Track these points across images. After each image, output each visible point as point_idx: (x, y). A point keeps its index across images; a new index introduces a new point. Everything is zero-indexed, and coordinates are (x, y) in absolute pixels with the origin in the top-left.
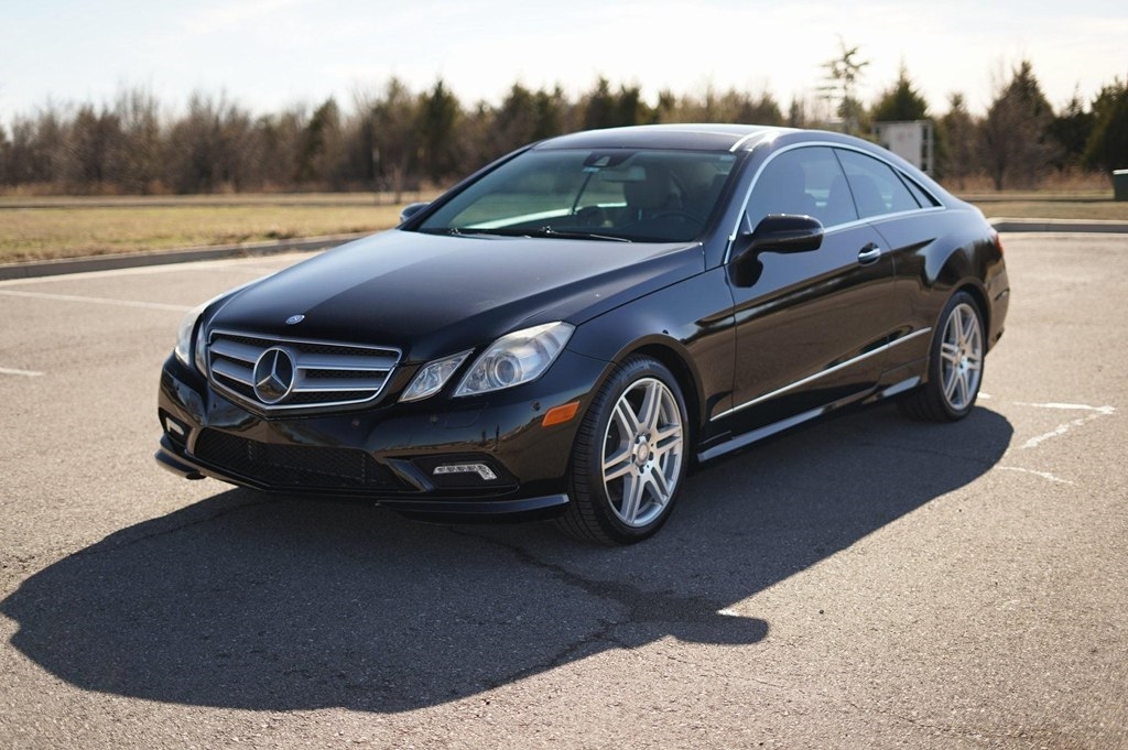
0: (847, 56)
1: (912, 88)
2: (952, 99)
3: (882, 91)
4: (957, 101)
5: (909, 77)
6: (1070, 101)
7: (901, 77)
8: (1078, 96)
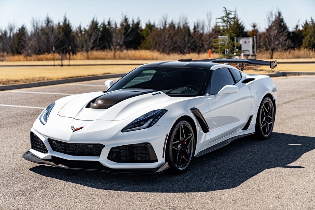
4: (254, 26)
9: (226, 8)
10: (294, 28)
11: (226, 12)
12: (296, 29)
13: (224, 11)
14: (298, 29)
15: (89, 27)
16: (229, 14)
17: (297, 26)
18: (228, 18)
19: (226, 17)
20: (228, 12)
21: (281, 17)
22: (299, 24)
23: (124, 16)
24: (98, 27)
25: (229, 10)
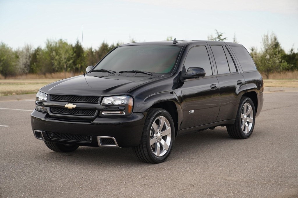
9: (217, 30)
10: (289, 51)
11: (218, 34)
12: (291, 52)
13: (216, 33)
14: (293, 52)
15: (100, 48)
16: (221, 35)
17: (292, 50)
18: (220, 39)
19: (218, 38)
20: (220, 34)
21: (276, 41)
22: (293, 48)
23: (131, 39)
24: (107, 48)
25: (220, 32)
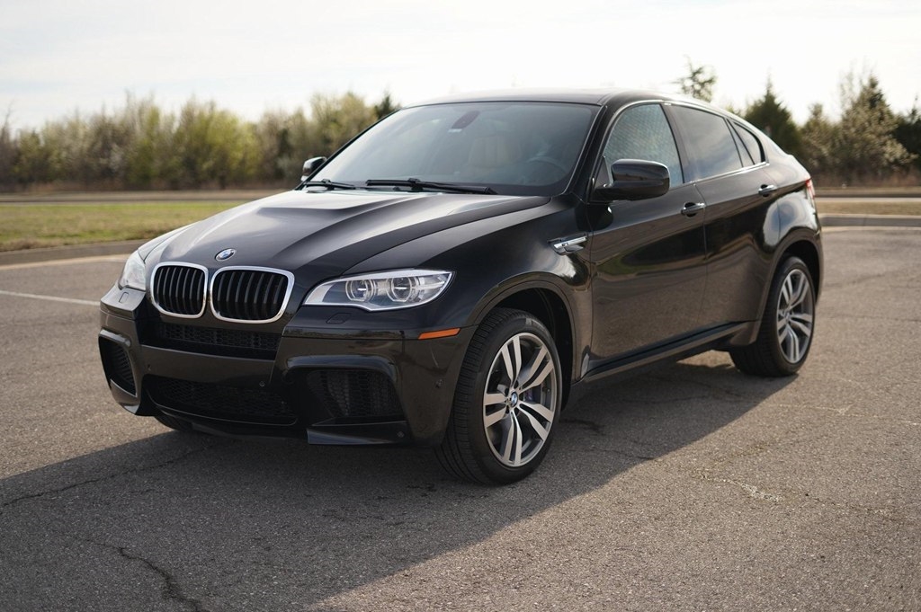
0: (694, 74)
1: (777, 101)
2: (813, 109)
3: (752, 103)
4: (817, 111)
5: (774, 91)
6: (911, 112)
7: (768, 91)
8: (917, 107)
16: (699, 72)
17: (914, 112)
18: (695, 81)
21: (876, 91)
